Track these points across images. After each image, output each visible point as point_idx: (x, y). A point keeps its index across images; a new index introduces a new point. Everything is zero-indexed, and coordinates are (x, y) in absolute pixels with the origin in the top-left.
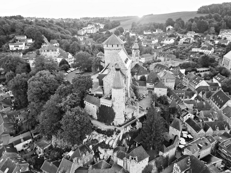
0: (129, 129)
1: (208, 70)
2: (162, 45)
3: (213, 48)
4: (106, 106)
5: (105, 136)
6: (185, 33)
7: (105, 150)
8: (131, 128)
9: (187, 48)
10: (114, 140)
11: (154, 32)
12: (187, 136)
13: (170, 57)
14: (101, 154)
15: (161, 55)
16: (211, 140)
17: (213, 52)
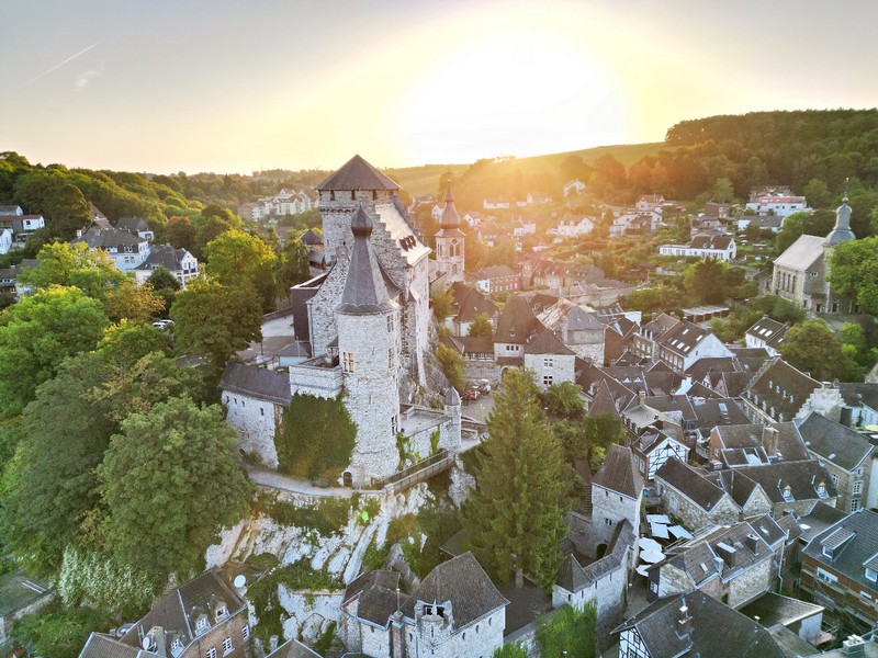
0: (417, 500)
1: (725, 314)
2: (550, 239)
3: (732, 242)
4: (313, 397)
5: (309, 535)
6: (632, 201)
7: (304, 595)
8: (428, 499)
9: (639, 247)
10: (349, 547)
11: (519, 204)
12: (670, 533)
13: (581, 274)
14: (289, 617)
15: (548, 268)
16: (765, 531)
17: (734, 256)
